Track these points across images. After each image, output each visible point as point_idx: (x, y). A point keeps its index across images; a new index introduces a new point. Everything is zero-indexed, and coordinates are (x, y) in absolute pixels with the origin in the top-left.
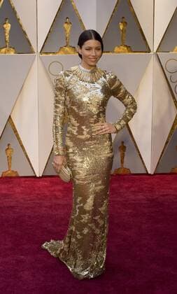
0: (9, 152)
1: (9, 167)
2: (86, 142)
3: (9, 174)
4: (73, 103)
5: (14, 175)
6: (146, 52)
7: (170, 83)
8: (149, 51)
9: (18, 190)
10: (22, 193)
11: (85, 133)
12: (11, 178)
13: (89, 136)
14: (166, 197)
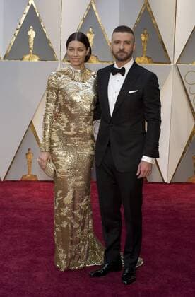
0: (29, 156)
1: (29, 171)
2: (72, 138)
3: (28, 177)
4: (66, 102)
5: (34, 179)
6: (166, 63)
7: (189, 95)
8: (170, 63)
9: (37, 193)
10: (40, 197)
11: (72, 129)
12: (30, 181)
13: (75, 133)
14: (181, 206)
